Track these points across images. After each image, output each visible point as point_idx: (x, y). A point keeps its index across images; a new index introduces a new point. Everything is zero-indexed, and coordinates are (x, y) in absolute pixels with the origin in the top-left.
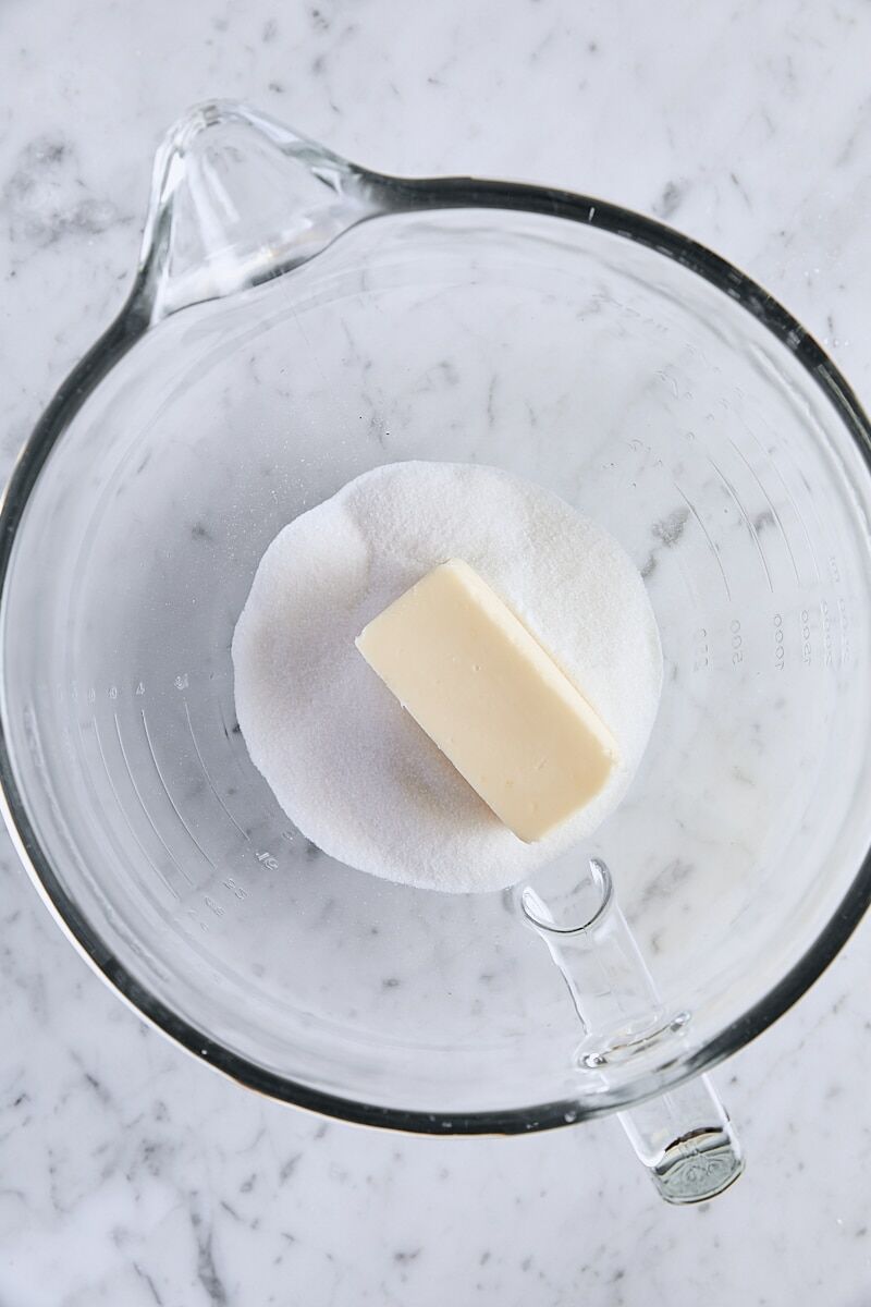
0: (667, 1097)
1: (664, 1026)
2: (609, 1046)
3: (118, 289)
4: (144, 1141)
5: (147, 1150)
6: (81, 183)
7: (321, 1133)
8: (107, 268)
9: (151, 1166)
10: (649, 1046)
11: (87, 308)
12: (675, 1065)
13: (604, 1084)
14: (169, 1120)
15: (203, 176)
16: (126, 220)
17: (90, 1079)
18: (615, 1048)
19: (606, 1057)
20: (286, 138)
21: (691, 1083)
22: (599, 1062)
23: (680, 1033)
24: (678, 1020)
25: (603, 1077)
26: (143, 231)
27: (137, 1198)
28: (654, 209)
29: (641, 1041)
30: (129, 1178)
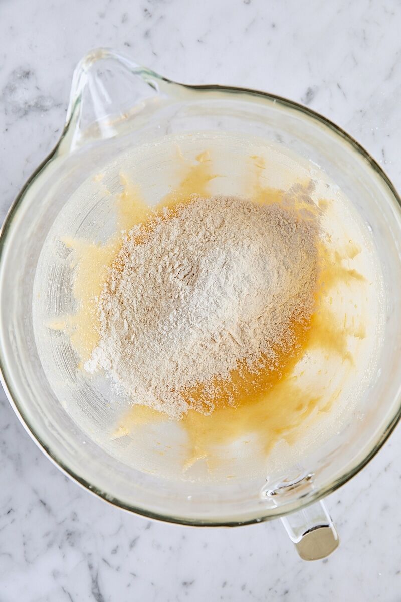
0: (304, 510)
1: (302, 478)
2: (278, 486)
3: (55, 137)
4: (67, 530)
5: (68, 534)
6: (38, 88)
7: (149, 526)
8: (50, 127)
9: (70, 542)
10: (296, 487)
11: (40, 146)
12: (308, 496)
13: (274, 504)
14: (78, 520)
15: (96, 84)
16: (58, 105)
17: (42, 501)
18: (280, 488)
19: (276, 492)
20: (134, 66)
21: (316, 504)
22: (273, 494)
23: (310, 481)
24: (309, 475)
25: (274, 501)
26: (66, 110)
27: (64, 557)
28: (302, 100)
29: (292, 485)
30: (60, 548)
